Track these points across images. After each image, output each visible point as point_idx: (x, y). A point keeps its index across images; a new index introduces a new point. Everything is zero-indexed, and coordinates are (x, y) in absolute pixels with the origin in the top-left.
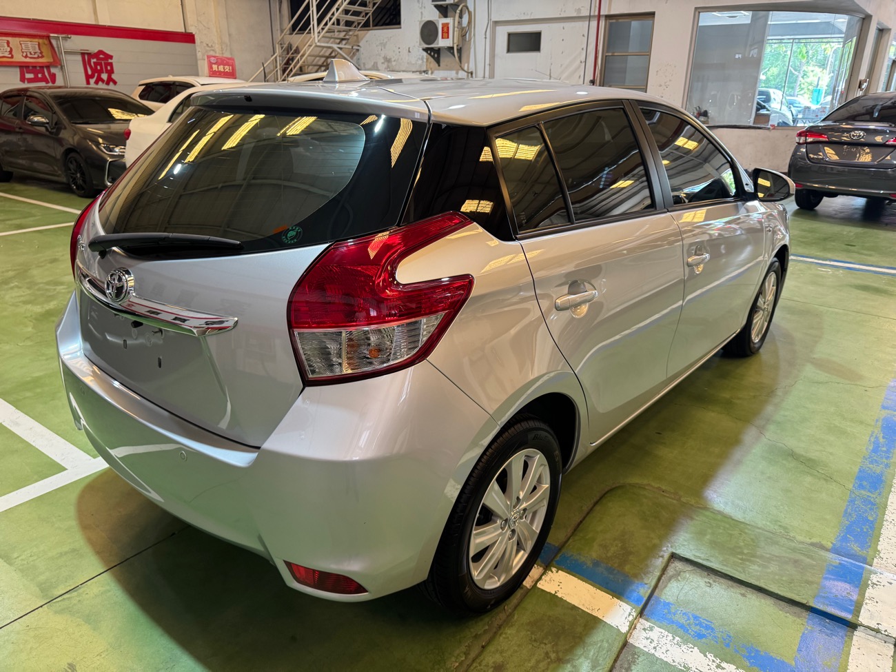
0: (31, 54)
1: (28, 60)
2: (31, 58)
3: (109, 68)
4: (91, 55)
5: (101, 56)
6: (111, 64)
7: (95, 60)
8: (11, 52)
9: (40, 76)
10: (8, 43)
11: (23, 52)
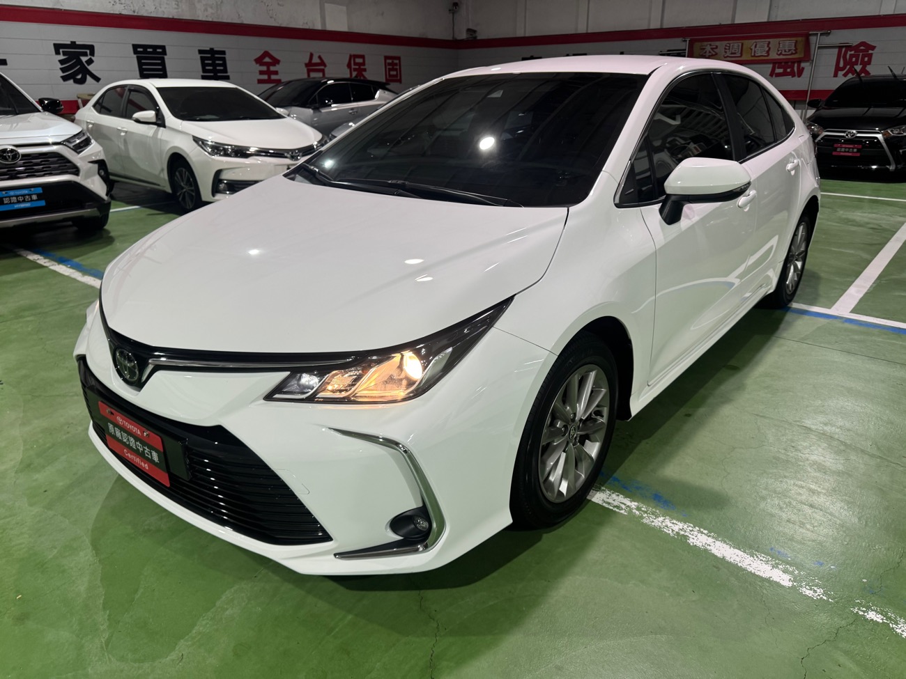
0: (785, 51)
1: (781, 57)
2: (783, 55)
3: (866, 59)
4: (849, 48)
5: (862, 48)
6: (870, 56)
7: (853, 52)
8: (768, 52)
9: (789, 70)
10: (769, 43)
11: (778, 51)
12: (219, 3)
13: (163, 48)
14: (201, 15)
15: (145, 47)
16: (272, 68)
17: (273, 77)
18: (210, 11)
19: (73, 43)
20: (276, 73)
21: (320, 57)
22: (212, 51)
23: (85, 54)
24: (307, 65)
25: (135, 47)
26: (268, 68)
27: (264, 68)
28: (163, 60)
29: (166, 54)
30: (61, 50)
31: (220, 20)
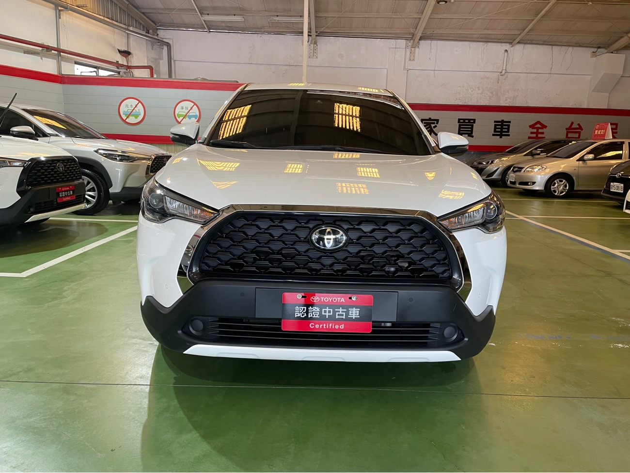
12: (515, 96)
13: (474, 120)
14: (503, 103)
15: (464, 120)
16: (540, 131)
17: (540, 136)
18: (509, 100)
19: (430, 118)
20: (543, 133)
21: (579, 125)
22: (503, 121)
23: (434, 123)
24: (567, 129)
25: (459, 120)
26: (537, 130)
27: (535, 130)
28: (472, 126)
29: (475, 123)
30: (424, 122)
31: (514, 105)
